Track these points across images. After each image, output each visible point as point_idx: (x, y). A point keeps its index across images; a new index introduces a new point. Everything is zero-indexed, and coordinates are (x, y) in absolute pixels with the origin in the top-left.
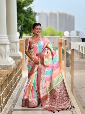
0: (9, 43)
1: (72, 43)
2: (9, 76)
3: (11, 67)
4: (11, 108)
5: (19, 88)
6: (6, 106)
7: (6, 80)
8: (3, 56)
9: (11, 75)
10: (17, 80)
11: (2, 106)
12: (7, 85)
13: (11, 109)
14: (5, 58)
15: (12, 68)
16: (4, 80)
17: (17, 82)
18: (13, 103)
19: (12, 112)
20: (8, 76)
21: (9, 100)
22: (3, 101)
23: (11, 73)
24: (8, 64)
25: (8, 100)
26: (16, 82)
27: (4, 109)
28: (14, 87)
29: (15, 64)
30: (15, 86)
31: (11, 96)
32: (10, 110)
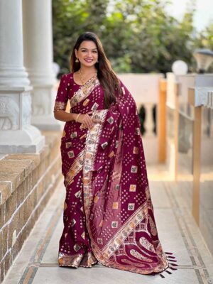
0: (31, 88)
1: (196, 90)
2: (30, 175)
3: (35, 152)
4: (33, 258)
5: (55, 207)
6: (19, 254)
7: (20, 185)
8: (14, 123)
9: (34, 172)
10: (51, 186)
11: (8, 253)
12: (22, 199)
13: (34, 263)
14: (19, 129)
15: (38, 153)
16: (16, 184)
17: (49, 191)
18: (39, 248)
19: (35, 270)
20: (26, 175)
21: (27, 239)
22: (11, 240)
23: (34, 167)
24: (26, 144)
25: (25, 238)
26: (47, 191)
27: (14, 262)
28: (41, 204)
29: (46, 144)
30: (45, 202)
31: (35, 227)
32: (29, 264)
